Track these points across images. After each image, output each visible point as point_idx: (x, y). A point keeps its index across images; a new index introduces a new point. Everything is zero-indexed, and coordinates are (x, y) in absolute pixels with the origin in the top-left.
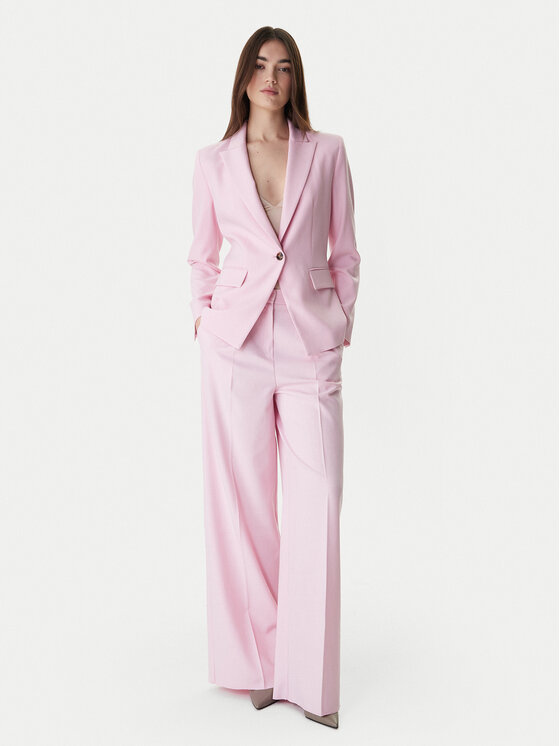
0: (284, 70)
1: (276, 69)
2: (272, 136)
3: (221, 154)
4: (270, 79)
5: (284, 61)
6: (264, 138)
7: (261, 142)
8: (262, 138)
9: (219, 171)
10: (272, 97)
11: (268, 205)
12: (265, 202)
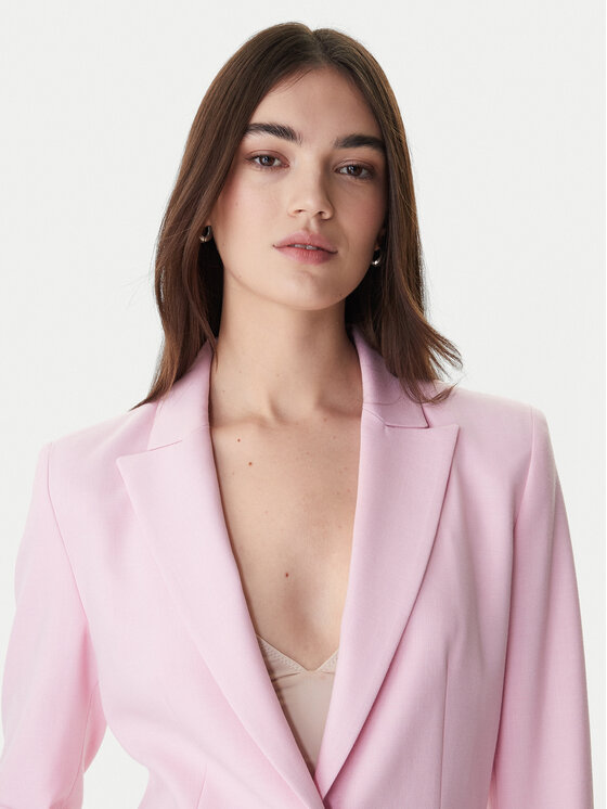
0: (356, 170)
1: (329, 171)
2: (303, 405)
3: (123, 465)
4: (311, 203)
5: (357, 141)
6: (276, 411)
7: (262, 423)
8: (266, 412)
9: (116, 526)
10: (316, 269)
11: (286, 665)
12: (276, 656)
